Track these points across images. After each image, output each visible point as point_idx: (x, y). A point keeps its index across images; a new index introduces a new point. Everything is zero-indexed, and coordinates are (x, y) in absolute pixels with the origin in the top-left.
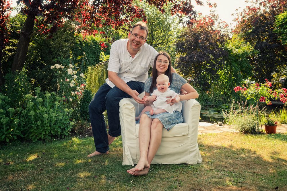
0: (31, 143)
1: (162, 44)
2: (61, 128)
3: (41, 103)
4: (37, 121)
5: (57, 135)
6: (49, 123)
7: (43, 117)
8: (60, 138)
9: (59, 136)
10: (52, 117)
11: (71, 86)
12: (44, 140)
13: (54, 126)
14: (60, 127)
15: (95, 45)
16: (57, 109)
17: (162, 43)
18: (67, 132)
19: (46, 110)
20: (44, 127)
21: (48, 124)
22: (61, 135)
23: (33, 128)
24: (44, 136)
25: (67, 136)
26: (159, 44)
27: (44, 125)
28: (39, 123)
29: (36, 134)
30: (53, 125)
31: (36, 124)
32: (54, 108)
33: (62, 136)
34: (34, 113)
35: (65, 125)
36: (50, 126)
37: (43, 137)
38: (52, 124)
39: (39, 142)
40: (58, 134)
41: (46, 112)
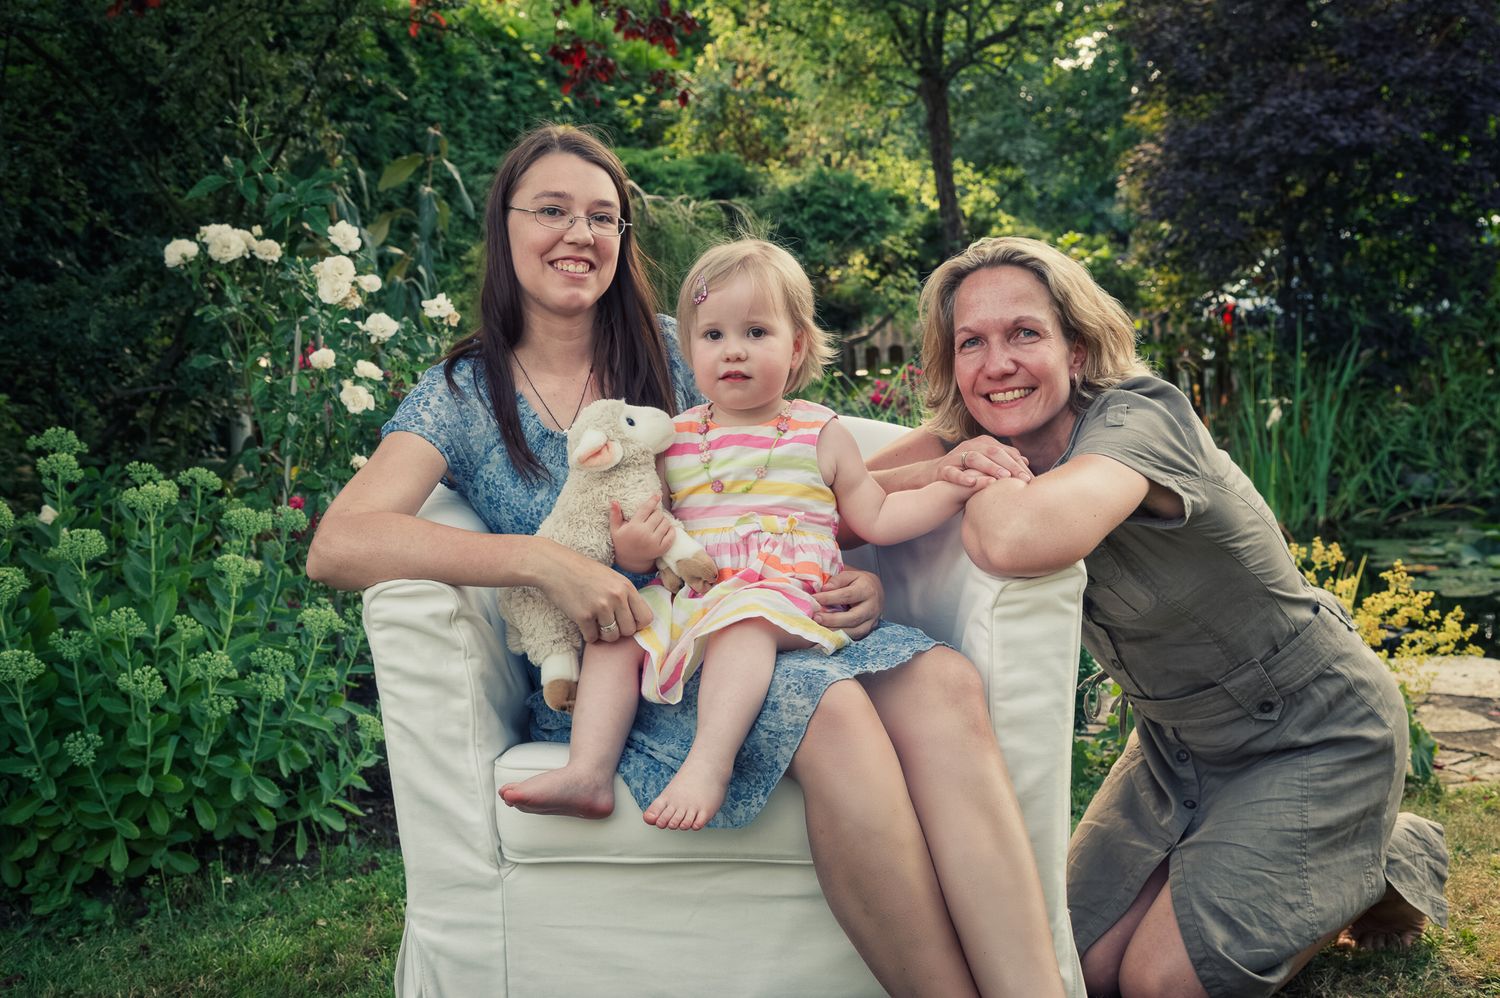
0: (20, 921)
1: (1014, 40)
2: (278, 780)
3: (94, 565)
4: (61, 728)
5: (247, 832)
6: (173, 741)
7: (111, 689)
8: (278, 861)
9: (266, 844)
10: (199, 685)
11: (354, 408)
12: (135, 884)
13: (222, 762)
14: (267, 769)
15: (508, 75)
16: (239, 610)
17: (1014, 29)
18: (330, 805)
19: (141, 630)
20: (133, 774)
21: (168, 753)
22: (284, 830)
23: (30, 795)
24: (133, 855)
25: (335, 838)
26: (990, 41)
27: (131, 764)
28: (82, 748)
29: (62, 844)
30: (214, 752)
31: (54, 760)
32: (211, 602)
33: (294, 840)
34: (34, 665)
35: (310, 743)
36: (183, 765)
37: (119, 864)
38: (201, 751)
39: (92, 909)
40: (254, 824)
41: (139, 643)
